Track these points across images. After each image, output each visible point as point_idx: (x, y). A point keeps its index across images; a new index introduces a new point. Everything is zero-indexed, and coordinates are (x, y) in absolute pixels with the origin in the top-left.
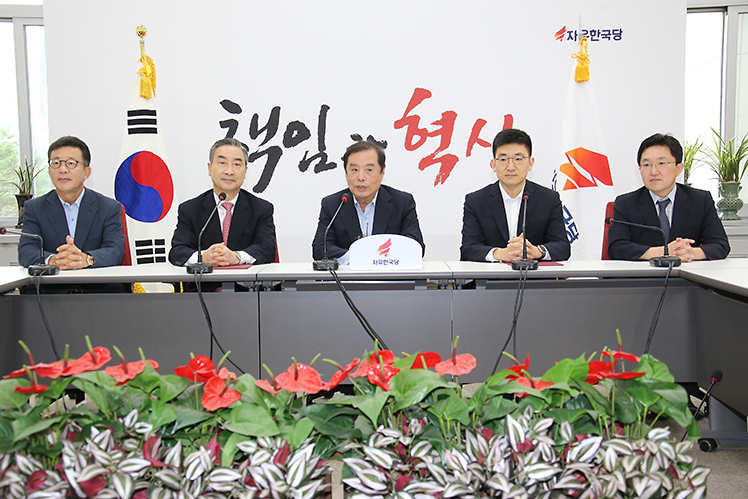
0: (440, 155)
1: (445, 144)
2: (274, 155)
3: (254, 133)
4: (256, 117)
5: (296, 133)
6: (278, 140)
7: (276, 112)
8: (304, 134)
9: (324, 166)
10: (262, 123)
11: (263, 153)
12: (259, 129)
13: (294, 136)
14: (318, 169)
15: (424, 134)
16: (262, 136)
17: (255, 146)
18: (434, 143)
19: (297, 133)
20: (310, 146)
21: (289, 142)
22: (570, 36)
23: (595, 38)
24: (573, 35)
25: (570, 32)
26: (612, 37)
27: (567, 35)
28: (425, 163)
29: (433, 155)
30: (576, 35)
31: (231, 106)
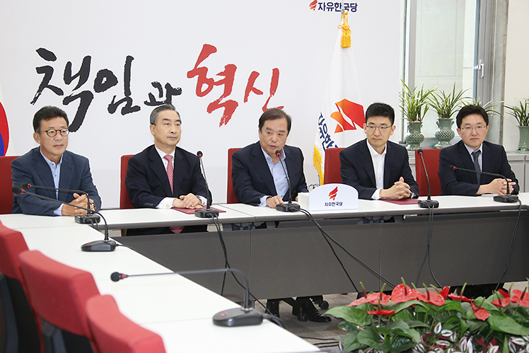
0: (224, 100)
1: (228, 91)
2: (86, 98)
3: (68, 78)
4: (69, 65)
5: (105, 79)
6: (89, 86)
7: (87, 60)
8: (112, 81)
9: (129, 109)
10: (75, 70)
11: (76, 97)
12: (72, 76)
13: (103, 82)
14: (124, 112)
15: (211, 83)
16: (76, 82)
17: (68, 90)
18: (218, 91)
19: (107, 79)
20: (117, 91)
21: (100, 87)
22: (320, 7)
23: (338, 9)
24: (322, 6)
25: (320, 4)
26: (350, 9)
27: (318, 6)
28: (212, 107)
29: (218, 101)
30: (325, 6)
31: (46, 54)
